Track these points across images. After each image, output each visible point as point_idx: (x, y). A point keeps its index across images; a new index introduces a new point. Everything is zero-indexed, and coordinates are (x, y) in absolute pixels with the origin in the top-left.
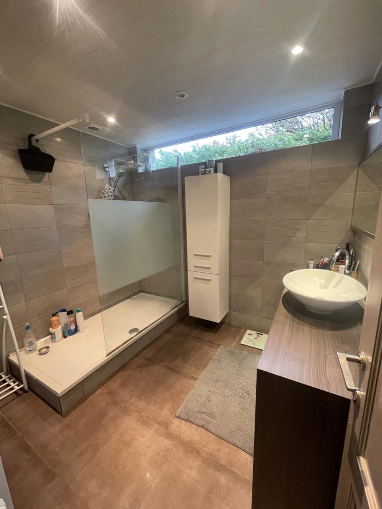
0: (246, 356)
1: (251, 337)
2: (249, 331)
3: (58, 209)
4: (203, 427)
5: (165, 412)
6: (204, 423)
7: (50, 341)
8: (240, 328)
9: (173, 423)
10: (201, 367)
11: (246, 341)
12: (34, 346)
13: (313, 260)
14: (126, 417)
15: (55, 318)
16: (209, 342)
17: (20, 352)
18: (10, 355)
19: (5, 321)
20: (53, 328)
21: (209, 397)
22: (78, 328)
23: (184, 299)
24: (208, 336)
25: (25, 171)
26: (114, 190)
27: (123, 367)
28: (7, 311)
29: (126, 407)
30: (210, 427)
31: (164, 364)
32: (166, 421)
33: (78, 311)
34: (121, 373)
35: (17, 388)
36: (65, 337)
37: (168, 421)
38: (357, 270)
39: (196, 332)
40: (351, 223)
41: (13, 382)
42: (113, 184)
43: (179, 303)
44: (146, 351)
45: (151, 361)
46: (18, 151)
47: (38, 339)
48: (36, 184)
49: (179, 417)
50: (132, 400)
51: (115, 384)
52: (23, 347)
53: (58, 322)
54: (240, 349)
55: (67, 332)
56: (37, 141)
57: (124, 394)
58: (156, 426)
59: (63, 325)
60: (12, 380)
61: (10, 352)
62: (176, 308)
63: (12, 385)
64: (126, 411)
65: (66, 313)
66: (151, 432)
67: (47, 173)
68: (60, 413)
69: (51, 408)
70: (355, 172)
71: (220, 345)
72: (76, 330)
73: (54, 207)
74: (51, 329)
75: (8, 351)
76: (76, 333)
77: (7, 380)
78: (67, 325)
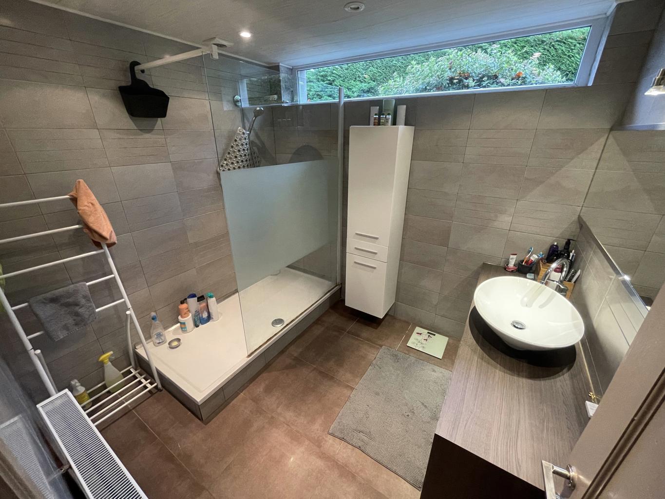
0: (414, 363)
1: (420, 338)
2: (418, 329)
3: (178, 167)
4: (359, 448)
5: (317, 427)
6: (360, 444)
7: (180, 331)
8: (408, 323)
9: (326, 441)
10: (358, 372)
11: (413, 343)
12: (163, 338)
13: (516, 254)
14: (274, 429)
15: (184, 306)
16: (368, 340)
17: (147, 343)
18: (136, 347)
19: (129, 318)
20: (182, 317)
21: (367, 413)
22: (211, 316)
23: (338, 281)
24: (367, 332)
25: (131, 118)
26: (249, 135)
27: (267, 367)
28: (129, 306)
29: (272, 417)
30: (368, 449)
31: (315, 366)
32: (318, 437)
33: (211, 297)
34: (265, 375)
35: (150, 387)
36: (197, 326)
37: (320, 438)
38: (575, 282)
39: (352, 326)
40: (580, 212)
41: (144, 378)
42: (247, 125)
43: (333, 287)
44: (292, 348)
45: (299, 362)
46: (118, 88)
47: (166, 328)
48: (147, 136)
49: (332, 435)
50: (279, 410)
51: (258, 388)
52: (150, 337)
53: (187, 310)
54: (407, 352)
55: (199, 321)
56: (143, 71)
57: (270, 402)
58: (307, 442)
59: (194, 312)
60: (143, 376)
61: (135, 344)
62: (329, 294)
63: (144, 382)
64: (272, 422)
65: (196, 298)
66: (302, 449)
67: (159, 119)
68: (201, 419)
69: (190, 413)
70: (602, 140)
71: (381, 346)
72: (209, 318)
73: (172, 165)
74: (180, 317)
75: (134, 343)
76: (208, 321)
77: (137, 375)
78: (198, 312)
